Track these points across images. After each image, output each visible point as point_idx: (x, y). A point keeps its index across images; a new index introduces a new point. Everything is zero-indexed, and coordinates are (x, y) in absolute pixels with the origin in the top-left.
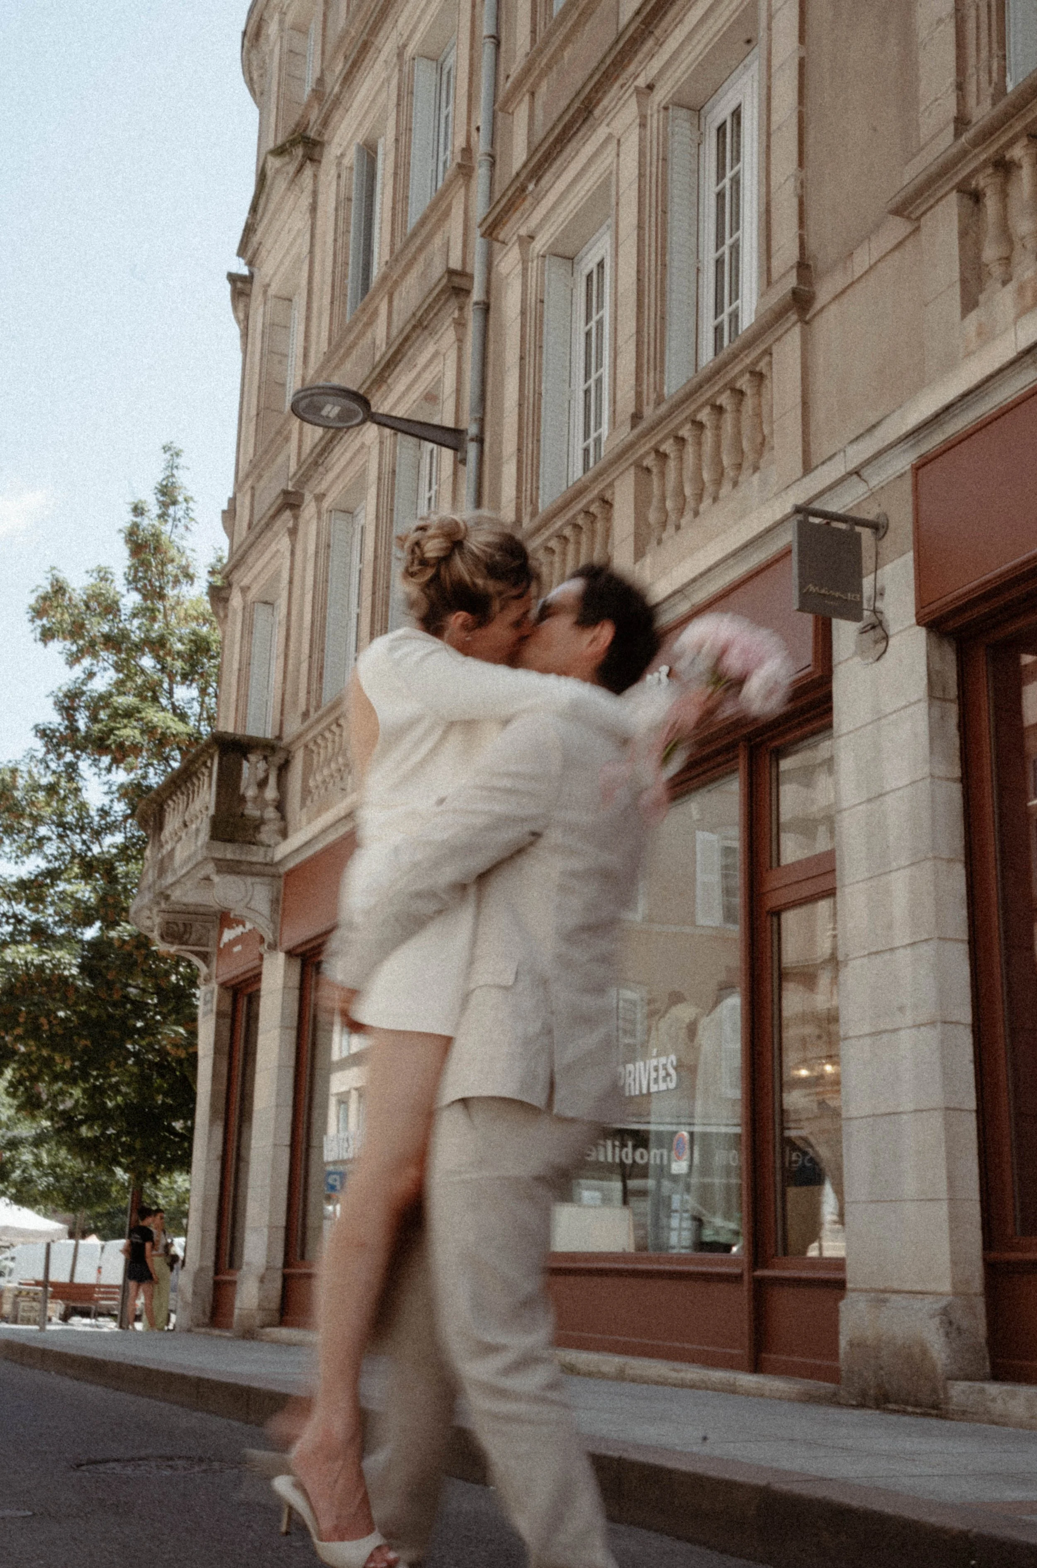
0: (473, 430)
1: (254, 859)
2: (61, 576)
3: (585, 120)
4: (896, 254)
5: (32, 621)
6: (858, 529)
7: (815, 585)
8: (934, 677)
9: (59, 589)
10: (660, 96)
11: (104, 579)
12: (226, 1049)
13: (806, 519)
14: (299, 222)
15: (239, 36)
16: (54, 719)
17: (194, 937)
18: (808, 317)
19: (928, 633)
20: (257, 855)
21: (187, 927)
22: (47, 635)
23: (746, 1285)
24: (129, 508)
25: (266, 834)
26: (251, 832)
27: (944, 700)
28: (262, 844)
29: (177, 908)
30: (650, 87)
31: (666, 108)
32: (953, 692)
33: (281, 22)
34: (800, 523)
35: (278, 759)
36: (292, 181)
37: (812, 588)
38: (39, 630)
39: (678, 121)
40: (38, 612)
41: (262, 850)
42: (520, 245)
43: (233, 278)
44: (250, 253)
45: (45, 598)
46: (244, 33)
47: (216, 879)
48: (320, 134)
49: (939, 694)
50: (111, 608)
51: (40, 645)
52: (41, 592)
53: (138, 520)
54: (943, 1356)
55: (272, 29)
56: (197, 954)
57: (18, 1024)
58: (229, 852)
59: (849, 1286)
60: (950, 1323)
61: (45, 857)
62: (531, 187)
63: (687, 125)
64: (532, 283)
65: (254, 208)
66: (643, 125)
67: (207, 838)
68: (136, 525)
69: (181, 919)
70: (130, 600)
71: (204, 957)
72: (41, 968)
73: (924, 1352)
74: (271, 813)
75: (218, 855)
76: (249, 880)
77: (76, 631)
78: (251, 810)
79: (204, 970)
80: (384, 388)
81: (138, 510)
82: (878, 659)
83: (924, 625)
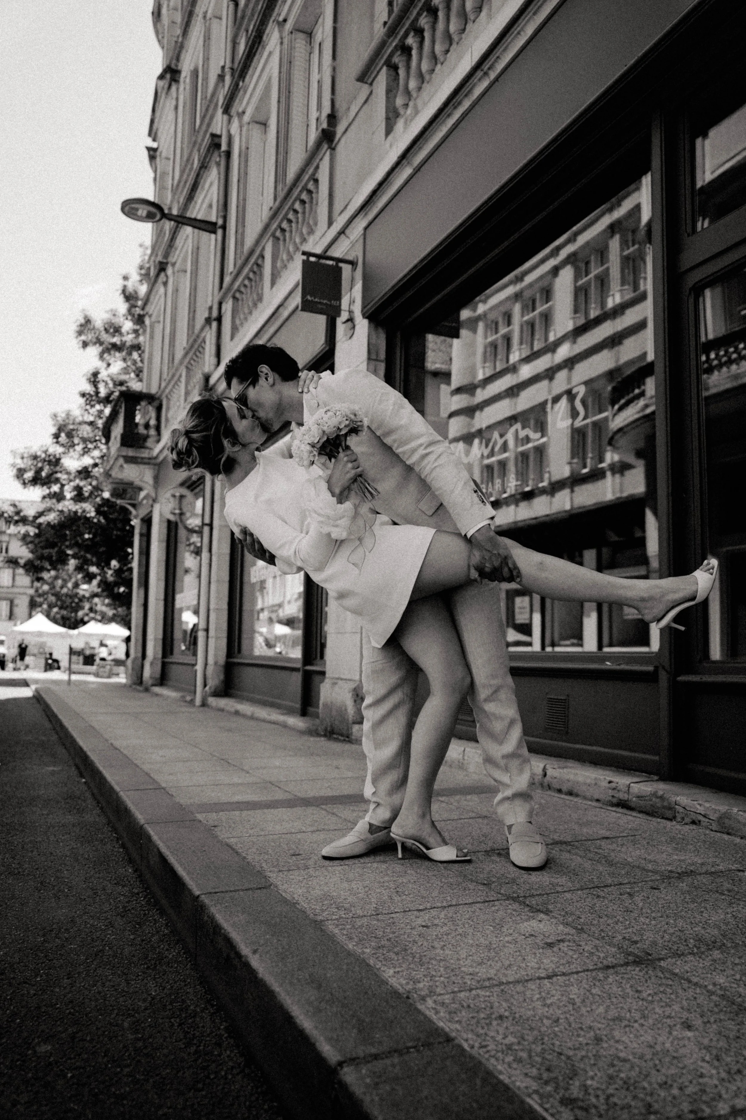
0: (220, 222)
1: (143, 455)
2: (88, 313)
3: (260, 43)
4: (366, 106)
5: (77, 337)
6: (341, 265)
7: (311, 296)
8: (371, 347)
9: (88, 321)
10: (289, 26)
11: (114, 315)
12: (145, 550)
13: (308, 258)
14: (171, 116)
15: (150, 15)
16: (89, 388)
17: (128, 496)
18: (333, 145)
19: (370, 323)
20: (145, 454)
21: (125, 491)
22: (85, 345)
23: (301, 673)
24: (121, 277)
25: (149, 443)
26: (141, 442)
27: (376, 360)
28: (147, 448)
29: (117, 481)
30: (285, 20)
31: (292, 33)
32: (383, 355)
33: (168, 6)
34: (304, 262)
35: (156, 403)
36: (167, 93)
37: (309, 298)
38: (81, 343)
39: (298, 41)
40: (80, 333)
41: (147, 451)
42: (239, 117)
43: (149, 149)
44: (153, 135)
45: (81, 325)
46: (153, 13)
47: (125, 466)
48: (177, 66)
49: (374, 357)
50: (117, 330)
51: (82, 350)
52: (78, 323)
53: (126, 283)
54: (352, 712)
55: (164, 11)
56: (130, 504)
57: (67, 540)
58: (130, 452)
59: (327, 675)
60: (357, 695)
61: (93, 458)
62: (241, 84)
63: (304, 42)
64: (244, 139)
65: (154, 110)
66: (282, 43)
67: (118, 445)
68: (125, 287)
69: (121, 487)
70: (128, 326)
71: (134, 506)
72: (76, 513)
73: (346, 710)
74: (152, 432)
75: (124, 454)
76: (142, 467)
77: (99, 342)
78: (142, 430)
79: (134, 512)
80: (193, 203)
81: (126, 278)
82: (351, 337)
83: (366, 318)
